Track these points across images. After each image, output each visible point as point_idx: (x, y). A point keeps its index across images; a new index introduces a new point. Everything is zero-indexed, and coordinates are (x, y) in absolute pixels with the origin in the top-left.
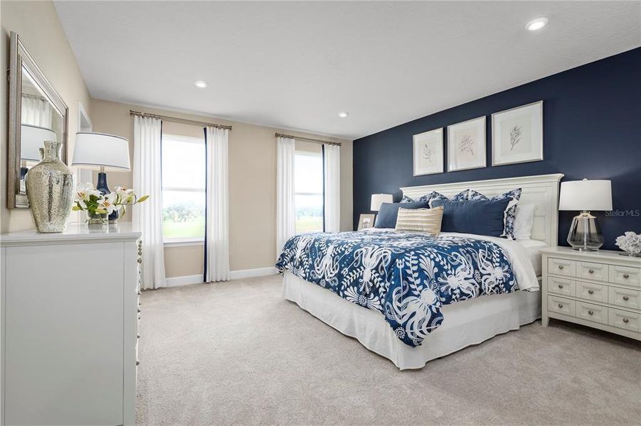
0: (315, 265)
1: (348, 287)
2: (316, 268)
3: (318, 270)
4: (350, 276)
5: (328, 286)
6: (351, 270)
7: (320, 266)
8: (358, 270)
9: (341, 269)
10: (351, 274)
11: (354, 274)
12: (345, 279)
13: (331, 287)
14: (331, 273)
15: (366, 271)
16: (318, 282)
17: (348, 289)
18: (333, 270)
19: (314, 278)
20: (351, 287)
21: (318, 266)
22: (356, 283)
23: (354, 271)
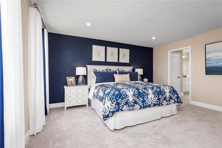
0: (145, 100)
1: (163, 101)
2: (147, 101)
3: (148, 101)
4: (163, 97)
5: (155, 105)
6: (162, 96)
7: (148, 99)
8: (164, 94)
9: (159, 97)
10: (162, 97)
11: (163, 96)
12: (161, 99)
13: (156, 105)
14: (155, 100)
15: (167, 94)
16: (149, 106)
17: (163, 102)
18: (156, 98)
19: (147, 105)
20: (164, 101)
21: (147, 99)
22: (165, 99)
23: (163, 95)
